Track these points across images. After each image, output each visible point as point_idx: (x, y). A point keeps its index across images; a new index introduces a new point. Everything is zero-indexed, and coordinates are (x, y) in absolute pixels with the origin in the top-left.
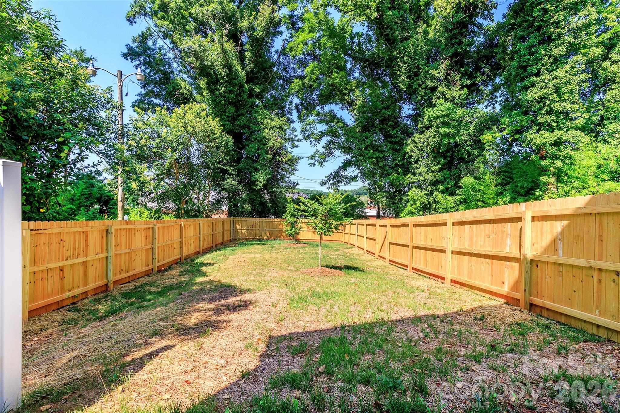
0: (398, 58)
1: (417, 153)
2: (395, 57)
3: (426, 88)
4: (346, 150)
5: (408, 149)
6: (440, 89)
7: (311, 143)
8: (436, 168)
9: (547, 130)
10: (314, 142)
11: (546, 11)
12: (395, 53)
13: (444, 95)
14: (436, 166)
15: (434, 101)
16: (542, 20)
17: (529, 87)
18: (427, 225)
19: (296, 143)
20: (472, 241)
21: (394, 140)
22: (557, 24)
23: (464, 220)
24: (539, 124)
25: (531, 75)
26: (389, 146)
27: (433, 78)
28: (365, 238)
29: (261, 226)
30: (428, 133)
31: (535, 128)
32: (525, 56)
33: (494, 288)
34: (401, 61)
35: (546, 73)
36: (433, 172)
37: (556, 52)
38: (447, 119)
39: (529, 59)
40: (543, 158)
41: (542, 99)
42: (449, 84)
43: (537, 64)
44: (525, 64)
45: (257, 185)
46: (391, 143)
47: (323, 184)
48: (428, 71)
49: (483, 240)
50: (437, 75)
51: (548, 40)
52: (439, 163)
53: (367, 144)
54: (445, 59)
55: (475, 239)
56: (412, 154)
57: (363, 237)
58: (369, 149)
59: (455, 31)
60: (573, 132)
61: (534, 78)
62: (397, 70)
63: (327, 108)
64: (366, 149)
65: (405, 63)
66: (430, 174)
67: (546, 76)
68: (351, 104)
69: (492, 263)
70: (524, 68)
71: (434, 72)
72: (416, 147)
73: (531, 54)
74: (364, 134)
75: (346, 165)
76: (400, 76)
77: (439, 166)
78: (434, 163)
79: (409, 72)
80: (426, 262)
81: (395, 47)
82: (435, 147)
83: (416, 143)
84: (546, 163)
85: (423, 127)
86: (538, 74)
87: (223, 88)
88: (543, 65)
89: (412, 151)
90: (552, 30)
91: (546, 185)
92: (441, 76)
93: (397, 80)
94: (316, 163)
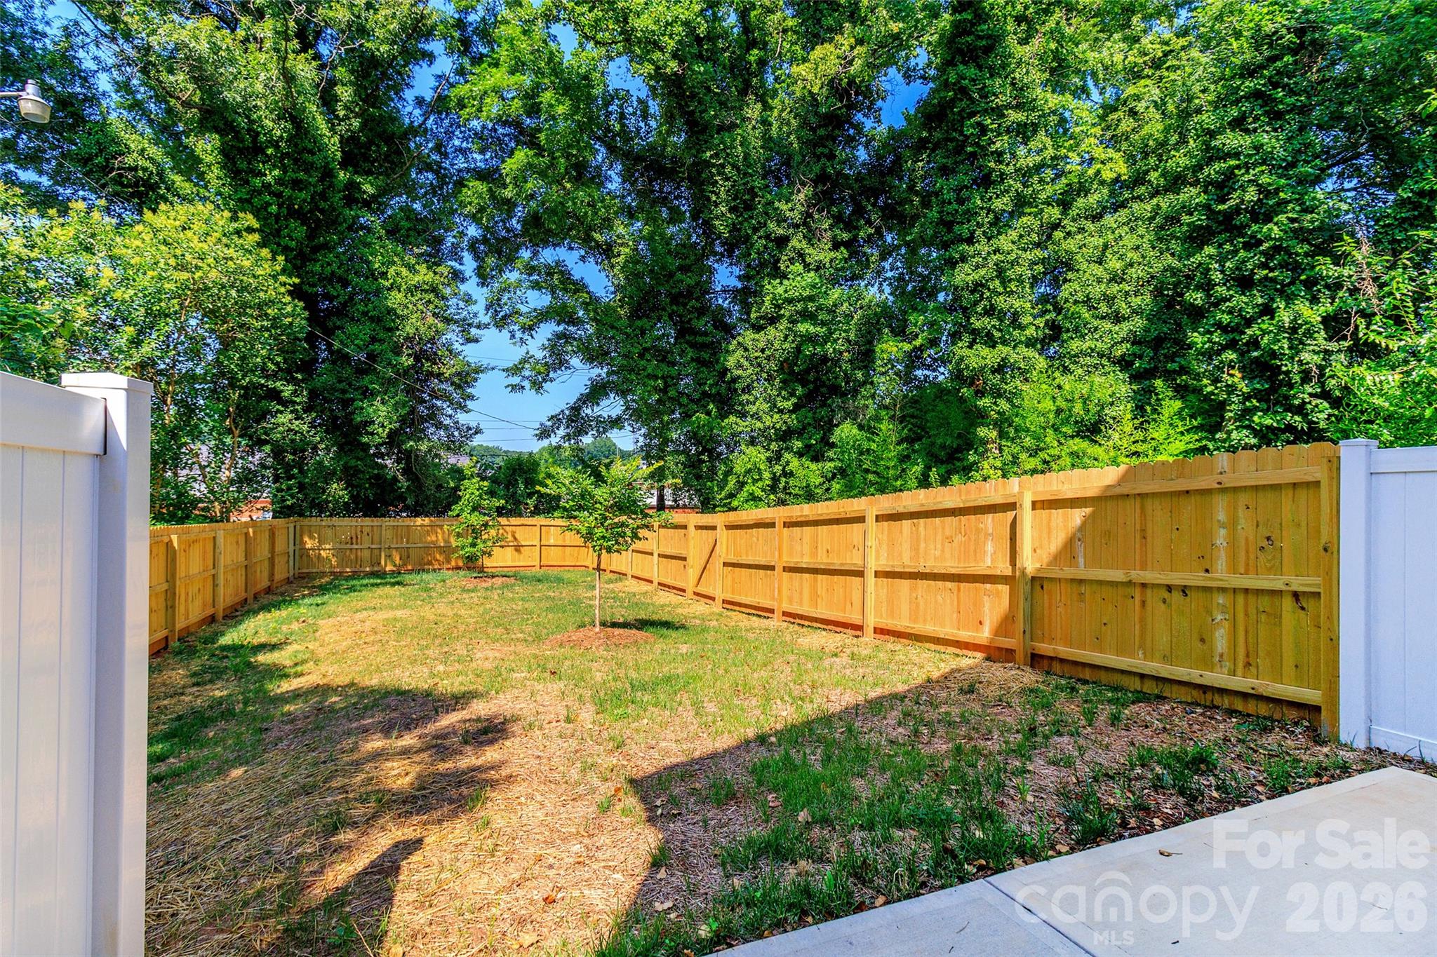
0: (714, 165)
1: (750, 371)
2: (707, 164)
3: (767, 237)
4: (593, 356)
5: (731, 362)
6: (794, 243)
7: (513, 336)
8: (788, 404)
9: (985, 343)
10: (519, 335)
11: (983, 130)
12: (708, 154)
13: (801, 256)
14: (788, 400)
15: (782, 267)
16: (977, 144)
17: (957, 262)
18: (816, 523)
19: (474, 331)
20: (917, 550)
21: (699, 339)
22: (999, 155)
23: (901, 510)
24: (975, 332)
25: (960, 240)
26: (690, 353)
27: (781, 220)
28: (656, 555)
29: (376, 538)
30: (771, 331)
31: (967, 338)
32: (950, 203)
33: (964, 635)
34: (719, 174)
35: (984, 240)
36: (781, 411)
37: (998, 204)
38: (811, 307)
39: (957, 211)
40: (980, 393)
41: (978, 287)
42: (812, 237)
43: (969, 221)
44: (950, 218)
45: (372, 434)
46: (693, 345)
47: (544, 433)
48: (771, 203)
49: (939, 546)
50: (788, 214)
51: (986, 181)
52: (792, 394)
53: (645, 345)
54: (803, 184)
55: (923, 545)
56: (740, 372)
57: (651, 554)
58: (648, 356)
59: (821, 132)
60: (1022, 349)
61: (964, 247)
62: (713, 192)
63: (548, 255)
64: (641, 356)
65: (727, 179)
66: (777, 416)
67: (983, 247)
68: (607, 251)
69: (959, 589)
70: (949, 225)
71: (783, 206)
72: (747, 359)
73: (961, 202)
74: (639, 323)
75: (597, 392)
76: (716, 205)
77: (794, 400)
78: (783, 393)
79: (734, 199)
80: (815, 597)
81: (706, 142)
82: (786, 360)
83: (746, 349)
84: (985, 402)
85: (761, 318)
86: (970, 241)
87: (276, 172)
88: (979, 225)
89: (740, 366)
90: (992, 164)
91: (984, 442)
92: (796, 216)
93: (711, 213)
94: (526, 384)
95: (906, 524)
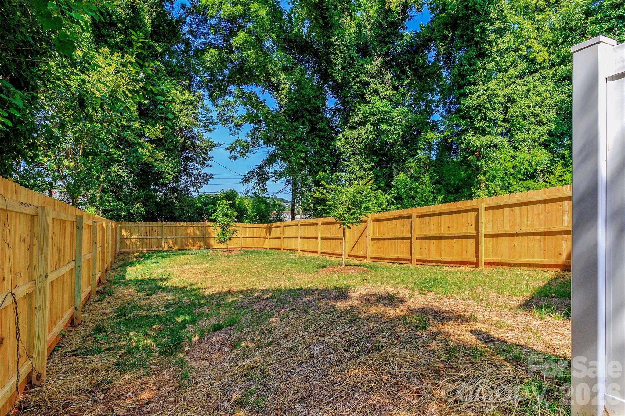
0: (335, 45)
1: (349, 150)
2: (332, 44)
3: (360, 82)
4: (268, 141)
5: (339, 144)
6: (373, 85)
7: (230, 130)
8: (370, 166)
9: (481, 134)
10: (233, 129)
11: (484, 30)
12: (333, 39)
13: (376, 92)
14: (368, 163)
15: (367, 97)
16: (480, 37)
17: (468, 94)
18: (440, 214)
19: (211, 127)
20: (514, 222)
21: (322, 134)
22: (490, 42)
23: (503, 203)
24: (476, 129)
25: (470, 83)
26: (318, 141)
27: (367, 73)
28: (319, 239)
29: (160, 233)
30: (362, 130)
31: (471, 131)
32: (465, 66)
33: (549, 261)
34: (337, 49)
35: (481, 84)
36: (365, 169)
37: (489, 66)
38: (386, 116)
39: (468, 69)
40: (478, 159)
41: (477, 107)
42: (382, 82)
43: (474, 75)
44: (464, 73)
45: (165, 178)
46: (318, 136)
47: (246, 181)
48: (362, 65)
49: (530, 219)
50: (371, 71)
51: (482, 55)
52: (371, 161)
53: (297, 135)
54: (379, 56)
55: (518, 220)
56: (343, 150)
57: (317, 238)
58: (299, 140)
59: (388, 30)
60: (500, 137)
61: (472, 87)
62: (334, 59)
63: (248, 89)
64: (295, 140)
65: (341, 52)
66: (363, 172)
67: (481, 87)
68: (276, 88)
69: (545, 239)
70: (463, 77)
71: (368, 67)
72: (347, 143)
73: (470, 65)
74: (294, 124)
75: (271, 160)
76: (335, 65)
77: (372, 164)
78: (367, 160)
79: (344, 63)
80: (439, 251)
81: (332, 33)
82: (369, 144)
83: (346, 138)
85: (354, 123)
86: (474, 84)
87: (122, 37)
88: (479, 77)
89: (343, 147)
90: (487, 47)
92: (374, 72)
93: (332, 69)
94: (238, 155)
95: (506, 211)
